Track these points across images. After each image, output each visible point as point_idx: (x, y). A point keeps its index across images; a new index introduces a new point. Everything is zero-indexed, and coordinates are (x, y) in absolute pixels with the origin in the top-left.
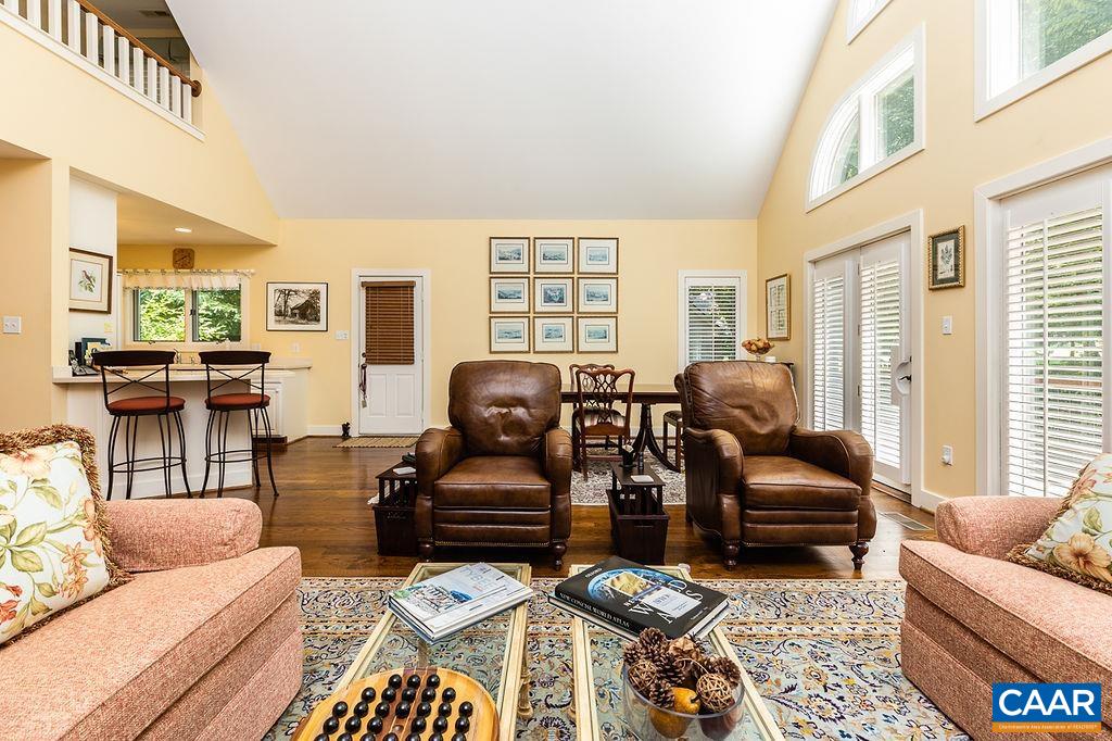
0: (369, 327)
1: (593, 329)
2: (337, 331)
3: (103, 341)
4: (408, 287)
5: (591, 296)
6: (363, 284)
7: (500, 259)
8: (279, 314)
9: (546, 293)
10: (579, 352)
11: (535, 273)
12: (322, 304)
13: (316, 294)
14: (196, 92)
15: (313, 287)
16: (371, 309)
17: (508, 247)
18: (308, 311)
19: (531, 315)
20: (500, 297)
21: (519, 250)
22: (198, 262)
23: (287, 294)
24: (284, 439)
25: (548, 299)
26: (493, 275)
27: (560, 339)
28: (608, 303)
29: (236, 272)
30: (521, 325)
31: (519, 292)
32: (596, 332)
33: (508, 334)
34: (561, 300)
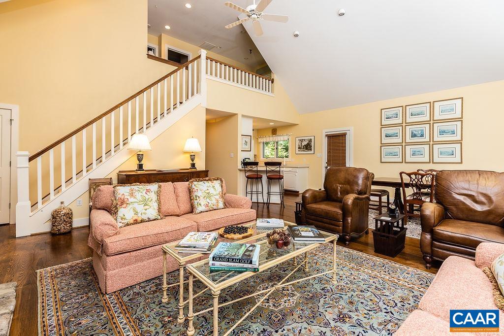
0: (329, 152)
1: (443, 150)
2: (318, 154)
3: (249, 159)
4: (344, 135)
5: (442, 132)
6: (326, 135)
7: (387, 118)
8: (299, 148)
9: (412, 133)
10: (433, 163)
11: (406, 123)
12: (312, 144)
13: (311, 140)
14: (272, 82)
15: (310, 138)
16: (329, 144)
17: (390, 113)
18: (308, 147)
19: (404, 144)
20: (386, 136)
21: (397, 113)
22: (278, 133)
23: (301, 141)
24: (298, 192)
25: (414, 135)
26: (383, 126)
27: (421, 156)
28: (455, 135)
29: (287, 135)
30: (398, 149)
31: (397, 133)
32: (447, 152)
33: (391, 154)
34: (422, 136)
